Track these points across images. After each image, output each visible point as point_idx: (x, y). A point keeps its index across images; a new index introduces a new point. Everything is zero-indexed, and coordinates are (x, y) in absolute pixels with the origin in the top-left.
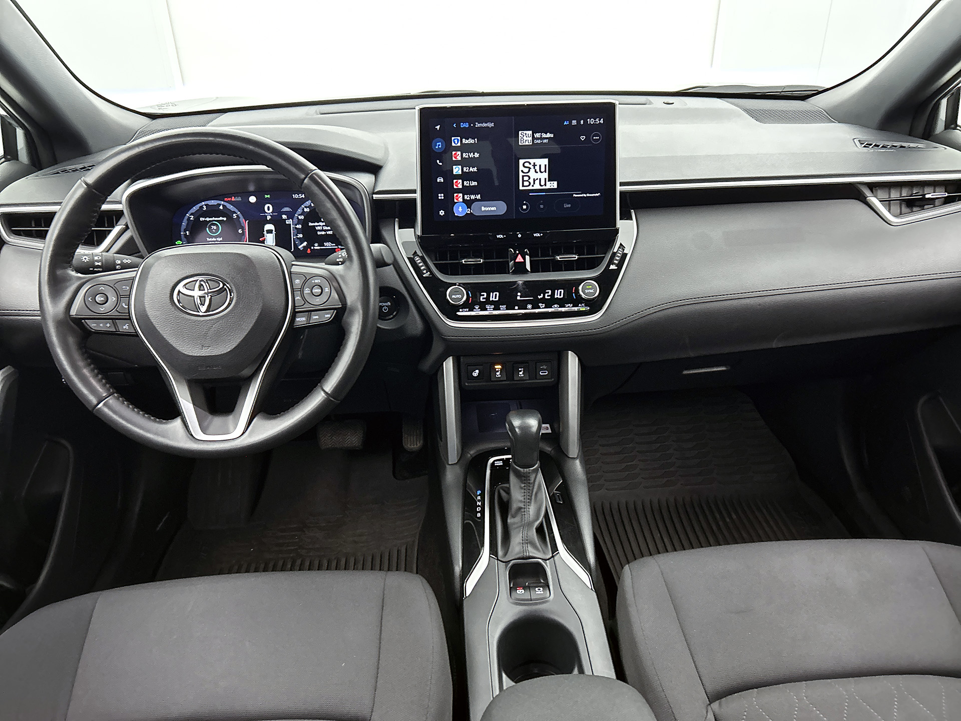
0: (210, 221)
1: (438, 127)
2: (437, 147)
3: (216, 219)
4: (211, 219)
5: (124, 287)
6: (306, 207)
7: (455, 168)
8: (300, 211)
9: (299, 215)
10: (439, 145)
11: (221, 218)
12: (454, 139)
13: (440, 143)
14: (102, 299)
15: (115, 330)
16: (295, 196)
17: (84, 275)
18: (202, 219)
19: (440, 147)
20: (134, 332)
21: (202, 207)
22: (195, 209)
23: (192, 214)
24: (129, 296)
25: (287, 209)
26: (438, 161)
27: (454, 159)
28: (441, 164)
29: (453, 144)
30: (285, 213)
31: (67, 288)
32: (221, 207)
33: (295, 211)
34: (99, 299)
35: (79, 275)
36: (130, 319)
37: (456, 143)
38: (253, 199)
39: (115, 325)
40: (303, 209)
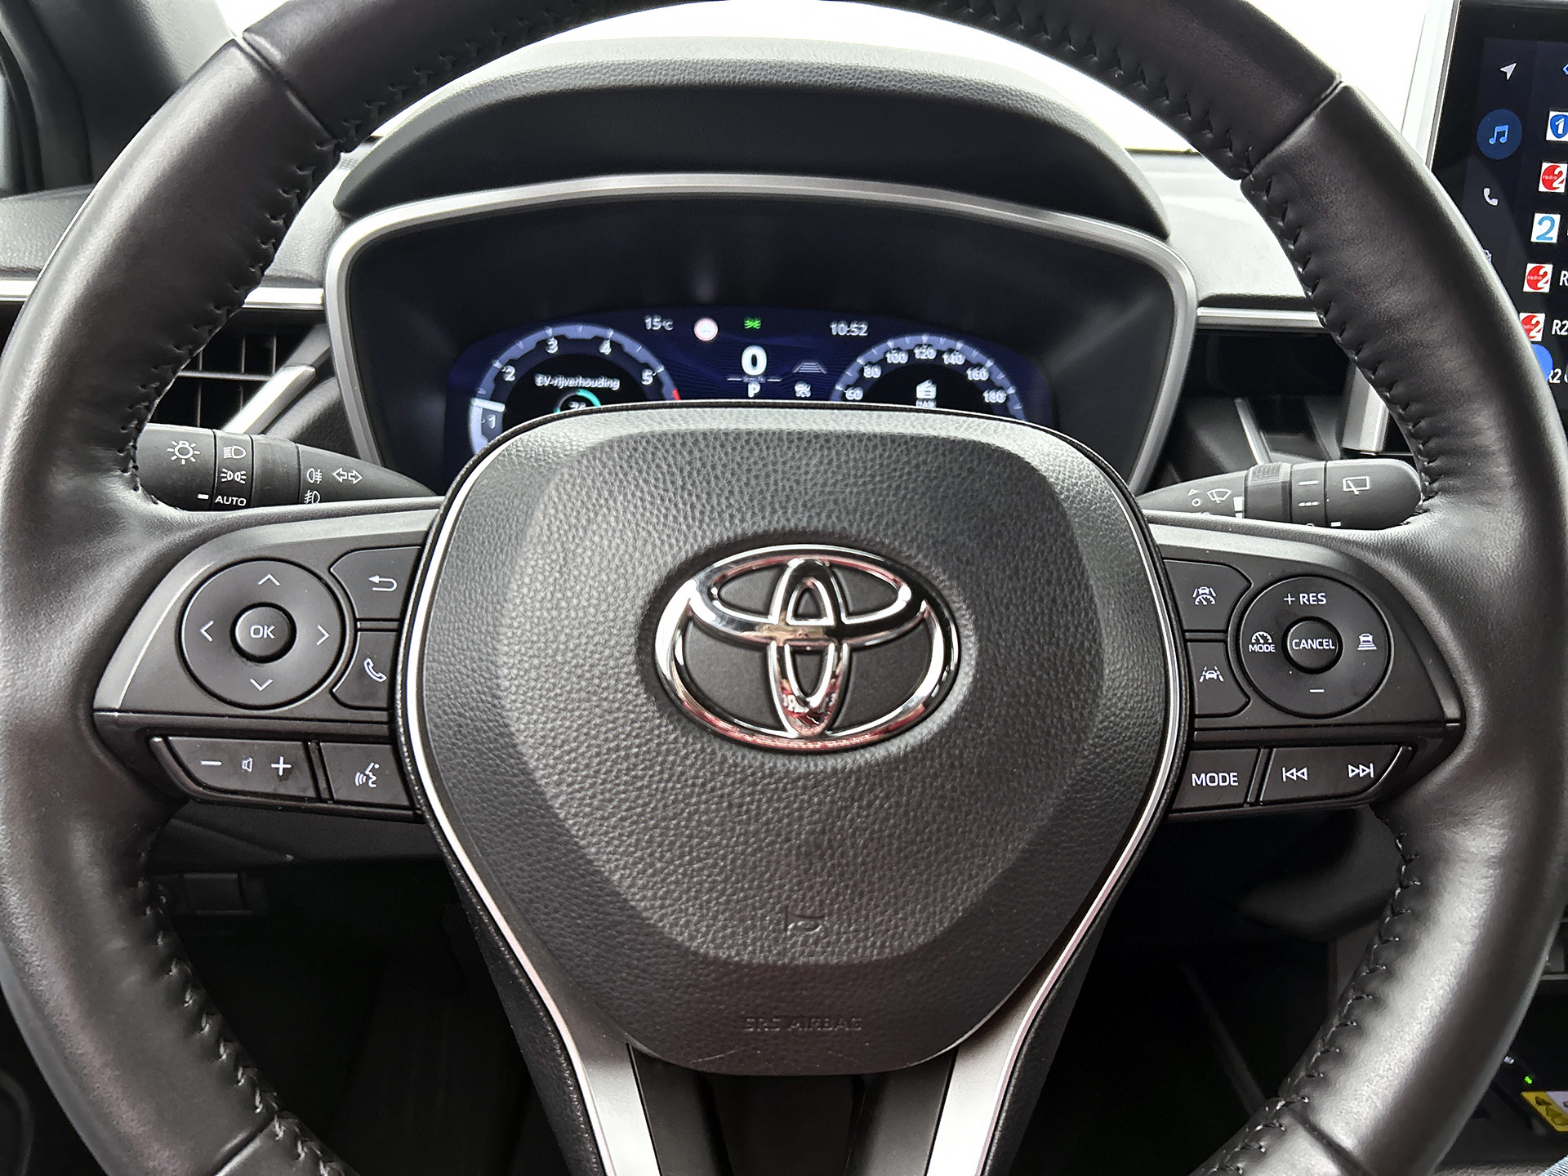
0: (568, 389)
1: (1509, 70)
2: (1492, 141)
3: (589, 383)
4: (571, 383)
5: (376, 579)
6: (871, 364)
7: (1540, 223)
8: (850, 374)
9: (848, 387)
10: (1501, 134)
11: (602, 383)
12: (1557, 118)
13: (1506, 128)
14: (267, 632)
15: (311, 793)
16: (839, 329)
17: (186, 514)
18: (541, 381)
19: (1503, 140)
20: (406, 803)
21: (543, 344)
22: (523, 346)
23: (511, 363)
24: (398, 626)
25: (810, 367)
26: (1487, 191)
27: (1542, 188)
28: (1494, 202)
29: (1550, 136)
30: (805, 378)
31: (92, 566)
32: (606, 349)
33: (836, 372)
34: (253, 631)
35: (164, 510)
36: (392, 738)
37: (1560, 131)
38: (706, 330)
39: (315, 766)
40: (862, 370)
